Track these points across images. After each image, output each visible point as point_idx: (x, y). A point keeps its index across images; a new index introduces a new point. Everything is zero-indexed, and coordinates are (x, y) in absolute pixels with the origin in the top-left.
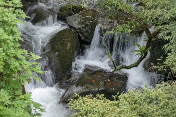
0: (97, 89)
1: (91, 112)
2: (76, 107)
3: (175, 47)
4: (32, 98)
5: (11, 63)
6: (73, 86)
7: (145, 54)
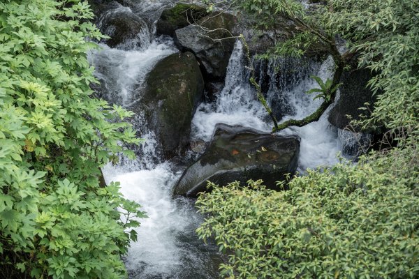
0: (243, 169)
1: (240, 214)
2: (211, 206)
3: (391, 84)
4: (121, 194)
5: (78, 128)
6: (196, 164)
7: (331, 96)
